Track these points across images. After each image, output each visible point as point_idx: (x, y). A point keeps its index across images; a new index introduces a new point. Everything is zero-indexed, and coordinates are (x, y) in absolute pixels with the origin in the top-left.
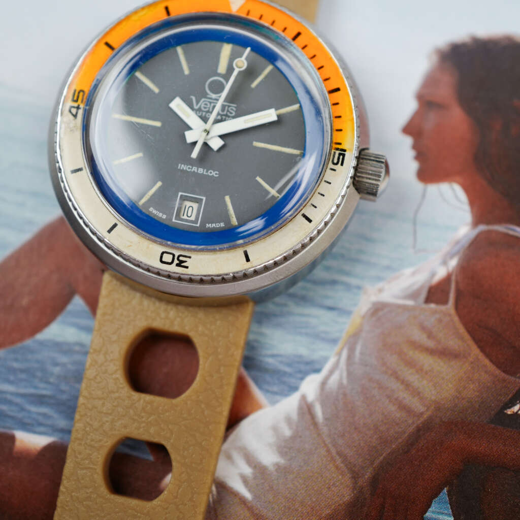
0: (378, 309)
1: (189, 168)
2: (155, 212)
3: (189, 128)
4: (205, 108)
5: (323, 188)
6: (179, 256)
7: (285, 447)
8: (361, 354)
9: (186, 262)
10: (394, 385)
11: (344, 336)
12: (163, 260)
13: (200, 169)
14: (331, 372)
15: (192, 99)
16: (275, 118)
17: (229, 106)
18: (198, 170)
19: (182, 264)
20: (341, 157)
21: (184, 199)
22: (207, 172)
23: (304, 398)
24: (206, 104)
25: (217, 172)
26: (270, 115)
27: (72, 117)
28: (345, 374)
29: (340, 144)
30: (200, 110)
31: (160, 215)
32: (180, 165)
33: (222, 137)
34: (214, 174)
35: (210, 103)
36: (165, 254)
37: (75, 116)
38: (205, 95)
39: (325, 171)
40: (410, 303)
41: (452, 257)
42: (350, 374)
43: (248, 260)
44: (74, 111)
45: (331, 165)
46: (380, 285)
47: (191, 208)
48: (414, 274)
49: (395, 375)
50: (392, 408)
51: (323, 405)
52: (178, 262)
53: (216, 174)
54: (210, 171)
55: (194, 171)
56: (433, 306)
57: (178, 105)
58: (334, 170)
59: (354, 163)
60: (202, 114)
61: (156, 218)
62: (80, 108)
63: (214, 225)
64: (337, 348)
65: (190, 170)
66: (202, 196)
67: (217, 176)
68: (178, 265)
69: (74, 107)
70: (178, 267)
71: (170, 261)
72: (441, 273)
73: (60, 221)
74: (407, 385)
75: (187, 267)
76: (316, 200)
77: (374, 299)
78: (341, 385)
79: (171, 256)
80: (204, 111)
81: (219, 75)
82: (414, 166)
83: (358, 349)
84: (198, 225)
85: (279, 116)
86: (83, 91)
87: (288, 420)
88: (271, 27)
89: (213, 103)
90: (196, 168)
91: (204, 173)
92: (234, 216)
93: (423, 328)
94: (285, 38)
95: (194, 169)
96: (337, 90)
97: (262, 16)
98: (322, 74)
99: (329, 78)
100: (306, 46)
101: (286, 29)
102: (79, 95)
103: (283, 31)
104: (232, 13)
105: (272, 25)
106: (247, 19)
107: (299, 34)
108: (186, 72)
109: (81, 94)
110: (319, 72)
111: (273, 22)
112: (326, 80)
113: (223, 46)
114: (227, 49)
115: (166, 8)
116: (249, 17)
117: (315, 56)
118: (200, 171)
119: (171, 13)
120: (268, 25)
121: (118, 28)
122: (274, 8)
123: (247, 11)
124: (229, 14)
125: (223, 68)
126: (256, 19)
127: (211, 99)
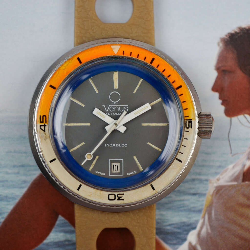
0: (219, 190)
1: (111, 145)
2: (99, 173)
3: (107, 124)
4: (112, 110)
5: (184, 142)
6: (118, 195)
8: (215, 215)
9: (122, 197)
11: (204, 207)
12: (110, 198)
13: (116, 144)
14: (202, 228)
15: (104, 106)
17: (124, 107)
19: (121, 199)
20: (190, 123)
21: (112, 162)
22: (121, 145)
23: (190, 244)
24: (111, 108)
26: (147, 107)
27: (43, 132)
28: (209, 227)
29: (188, 116)
30: (109, 112)
31: (102, 174)
32: (106, 144)
33: (124, 125)
34: (125, 145)
35: (114, 107)
36: (110, 196)
37: (44, 131)
38: (110, 103)
39: (184, 133)
40: (235, 183)
42: (211, 226)
43: (154, 189)
44: (43, 128)
45: (186, 129)
46: (218, 177)
47: (116, 166)
48: (234, 167)
49: (234, 222)
50: (237, 240)
51: (201, 245)
52: (118, 198)
53: (126, 145)
54: (122, 145)
56: (247, 182)
57: (97, 112)
58: (188, 131)
59: (197, 125)
60: (111, 114)
61: (98, 175)
62: (46, 126)
63: (131, 173)
64: (202, 215)
65: (112, 146)
66: (121, 159)
68: (118, 200)
69: (42, 126)
71: (114, 198)
73: (40, 177)
74: (241, 227)
75: (123, 200)
76: (182, 149)
77: (215, 185)
78: (208, 233)
79: (114, 196)
81: (115, 90)
82: (223, 108)
83: (213, 212)
84: (123, 175)
85: (152, 106)
86: (45, 116)
88: (138, 59)
89: (115, 106)
90: (115, 144)
92: (140, 166)
93: (244, 195)
94: (147, 63)
95: (114, 145)
96: (180, 87)
97: (131, 53)
98: (171, 80)
99: (175, 81)
100: (158, 65)
101: (145, 58)
102: (43, 118)
103: (144, 60)
104: (115, 55)
105: (138, 57)
106: (124, 57)
107: (153, 59)
108: (97, 92)
109: (44, 117)
110: (168, 79)
111: (138, 55)
112: (173, 82)
113: (113, 73)
114: (116, 75)
115: (78, 59)
116: (125, 55)
117: (164, 70)
118: (117, 145)
119: (82, 61)
120: (136, 58)
121: (55, 76)
122: (137, 47)
123: (122, 52)
124: (114, 56)
125: (116, 86)
126: (129, 56)
127: (114, 104)
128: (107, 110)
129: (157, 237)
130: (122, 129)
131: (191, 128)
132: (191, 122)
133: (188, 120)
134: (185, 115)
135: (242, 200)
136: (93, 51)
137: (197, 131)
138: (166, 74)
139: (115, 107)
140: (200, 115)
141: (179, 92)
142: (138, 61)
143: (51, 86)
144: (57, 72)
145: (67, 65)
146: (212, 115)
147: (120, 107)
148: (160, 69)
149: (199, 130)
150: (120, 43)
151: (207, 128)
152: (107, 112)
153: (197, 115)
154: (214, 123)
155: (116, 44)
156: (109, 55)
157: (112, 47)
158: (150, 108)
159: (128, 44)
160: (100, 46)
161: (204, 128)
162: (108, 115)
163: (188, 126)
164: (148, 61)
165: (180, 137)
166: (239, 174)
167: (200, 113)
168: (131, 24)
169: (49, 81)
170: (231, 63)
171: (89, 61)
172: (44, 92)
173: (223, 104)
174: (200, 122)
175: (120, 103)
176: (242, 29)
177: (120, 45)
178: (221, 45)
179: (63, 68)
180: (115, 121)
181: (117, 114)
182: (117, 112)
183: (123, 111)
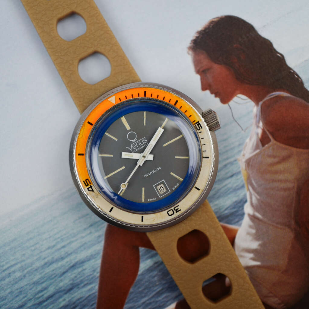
0: (249, 163)
1: (149, 174)
2: (151, 200)
3: (137, 160)
4: (135, 147)
5: (203, 142)
6: (174, 209)
7: (257, 237)
8: (256, 183)
9: (178, 208)
10: (276, 184)
11: (245, 182)
12: (170, 214)
13: (152, 171)
14: (251, 198)
15: (127, 148)
17: (143, 140)
19: (178, 210)
20: (199, 125)
21: (156, 186)
22: (156, 170)
23: (249, 215)
24: (134, 146)
26: (160, 131)
28: (256, 195)
29: (195, 121)
30: (133, 150)
31: (154, 199)
32: (144, 176)
33: (151, 153)
34: (159, 168)
35: (135, 144)
36: (169, 212)
37: (93, 191)
38: (131, 143)
39: (199, 135)
40: (258, 151)
41: (259, 123)
42: (258, 193)
43: (199, 189)
44: (90, 189)
45: (198, 131)
46: (242, 153)
47: (161, 187)
48: (250, 139)
49: (274, 181)
50: (282, 193)
51: (258, 211)
53: (160, 168)
56: (266, 146)
57: (124, 155)
58: (201, 132)
59: (205, 124)
60: (136, 151)
61: (151, 202)
62: (92, 186)
63: (175, 187)
64: (246, 188)
66: (162, 180)
68: (177, 212)
69: (89, 188)
70: (177, 213)
71: (173, 213)
72: (260, 131)
75: (180, 210)
76: (204, 148)
77: (244, 160)
78: (258, 200)
79: (171, 211)
80: (136, 149)
81: (129, 131)
83: (253, 182)
84: (170, 192)
85: (163, 128)
86: (87, 179)
87: (250, 227)
88: (133, 98)
89: (136, 143)
92: (179, 178)
93: (270, 156)
94: (142, 98)
95: (151, 173)
96: (177, 101)
97: (126, 96)
98: (166, 100)
99: (170, 100)
100: (152, 95)
101: (139, 94)
102: (87, 182)
103: (139, 96)
104: (115, 105)
105: (133, 97)
106: (122, 103)
107: (145, 92)
108: (117, 140)
109: (87, 181)
110: (164, 101)
111: (132, 95)
112: (170, 101)
113: (121, 119)
114: (123, 119)
115: (89, 123)
116: (122, 101)
117: (158, 96)
118: (154, 171)
119: (92, 123)
120: (131, 98)
121: (78, 145)
122: (128, 89)
123: (119, 99)
124: (114, 106)
125: (128, 127)
126: (125, 100)
127: (134, 142)
128: (131, 150)
129: (222, 223)
130: (151, 157)
131: (202, 128)
132: (199, 124)
133: (196, 123)
134: (192, 121)
135: (270, 160)
136: (96, 111)
137: (207, 128)
138: (160, 98)
139: (136, 144)
140: (204, 115)
141: (178, 106)
142: (134, 100)
143: (79, 155)
144: (79, 141)
145: (83, 132)
146: (212, 109)
147: (140, 142)
148: (155, 97)
149: (209, 127)
150: (113, 94)
151: (213, 122)
152: (133, 151)
153: (201, 116)
154: (217, 114)
155: (111, 96)
156: (110, 108)
157: (109, 100)
158: (163, 130)
159: (120, 91)
160: (100, 104)
161: (211, 123)
163: (198, 129)
164: (142, 96)
165: (198, 139)
166: (257, 142)
167: (203, 113)
168: (114, 74)
169: (76, 151)
170: (206, 62)
171: (98, 120)
172: (76, 162)
173: (216, 96)
174: (206, 120)
175: (138, 139)
176: (200, 33)
177: (114, 96)
178: (191, 52)
179: (81, 136)
180: (142, 154)
181: (141, 148)
182: (139, 146)
183: (143, 143)
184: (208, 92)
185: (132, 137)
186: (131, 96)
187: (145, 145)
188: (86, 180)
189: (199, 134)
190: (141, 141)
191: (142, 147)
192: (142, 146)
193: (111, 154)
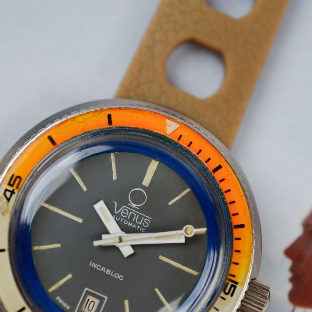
1: (99, 267)
2: (61, 301)
3: (107, 232)
4: (124, 214)
13: (108, 270)
15: (115, 203)
16: (183, 241)
17: (145, 218)
18: (106, 270)
20: (233, 288)
21: (88, 293)
22: (114, 274)
24: (125, 211)
25: (123, 277)
26: (179, 237)
27: (5, 200)
30: (119, 215)
31: (65, 305)
32: (91, 262)
33: (133, 246)
34: (119, 277)
35: (130, 211)
37: (8, 200)
38: (126, 203)
39: (217, 299)
44: (8, 194)
45: (222, 294)
47: (92, 303)
53: (121, 278)
54: (116, 274)
55: (103, 271)
57: (100, 207)
58: (224, 299)
59: (242, 296)
60: (120, 220)
61: (58, 304)
62: (14, 193)
65: (99, 269)
66: (105, 295)
67: (122, 279)
69: (9, 191)
80: (123, 218)
81: (143, 187)
86: (20, 178)
88: (197, 156)
89: (132, 211)
90: (105, 268)
91: (111, 275)
94: (207, 168)
95: (103, 269)
96: (242, 226)
97: (191, 143)
98: (232, 209)
99: (238, 214)
100: (223, 180)
101: (209, 160)
102: (15, 180)
103: (206, 162)
104: (166, 135)
105: (198, 154)
106: (177, 143)
107: (220, 167)
108: (115, 178)
109: (18, 180)
110: (230, 206)
111: (200, 151)
112: (234, 215)
113: (151, 161)
114: (154, 165)
115: (109, 117)
116: (180, 142)
117: (229, 190)
118: (108, 272)
119: (113, 123)
120: (194, 153)
121: (63, 126)
122: (203, 138)
123: (179, 136)
124: (163, 136)
125: (146, 181)
126: (185, 146)
127: (131, 207)
128: (117, 211)
130: (127, 251)
131: (232, 295)
132: (235, 287)
133: (232, 281)
134: (230, 272)
136: (136, 115)
137: (238, 305)
138: (228, 198)
139: (131, 213)
140: (253, 284)
141: (237, 233)
142: (196, 159)
143: (50, 138)
144: (69, 122)
145: (88, 118)
146: (271, 290)
147: (138, 216)
148: (224, 186)
149: (242, 305)
150: (181, 121)
151: (255, 306)
152: (116, 215)
153: (248, 280)
154: (268, 302)
155: (174, 121)
156: (157, 132)
157: (168, 121)
159: (192, 128)
160: (151, 112)
161: (250, 304)
162: (115, 219)
163: (227, 291)
164: (211, 166)
165: (209, 303)
167: (254, 279)
169: (51, 129)
171: (123, 127)
172: (35, 141)
174: (248, 293)
175: (141, 210)
177: (179, 124)
179: (80, 119)
180: (123, 234)
181: (130, 224)
182: (130, 220)
183: (140, 223)
184: (288, 263)
185: (137, 198)
186: (197, 151)
187: (139, 228)
188: (18, 177)
189: (219, 299)
190: (141, 217)
191: (133, 225)
192: (134, 223)
193: (86, 185)
